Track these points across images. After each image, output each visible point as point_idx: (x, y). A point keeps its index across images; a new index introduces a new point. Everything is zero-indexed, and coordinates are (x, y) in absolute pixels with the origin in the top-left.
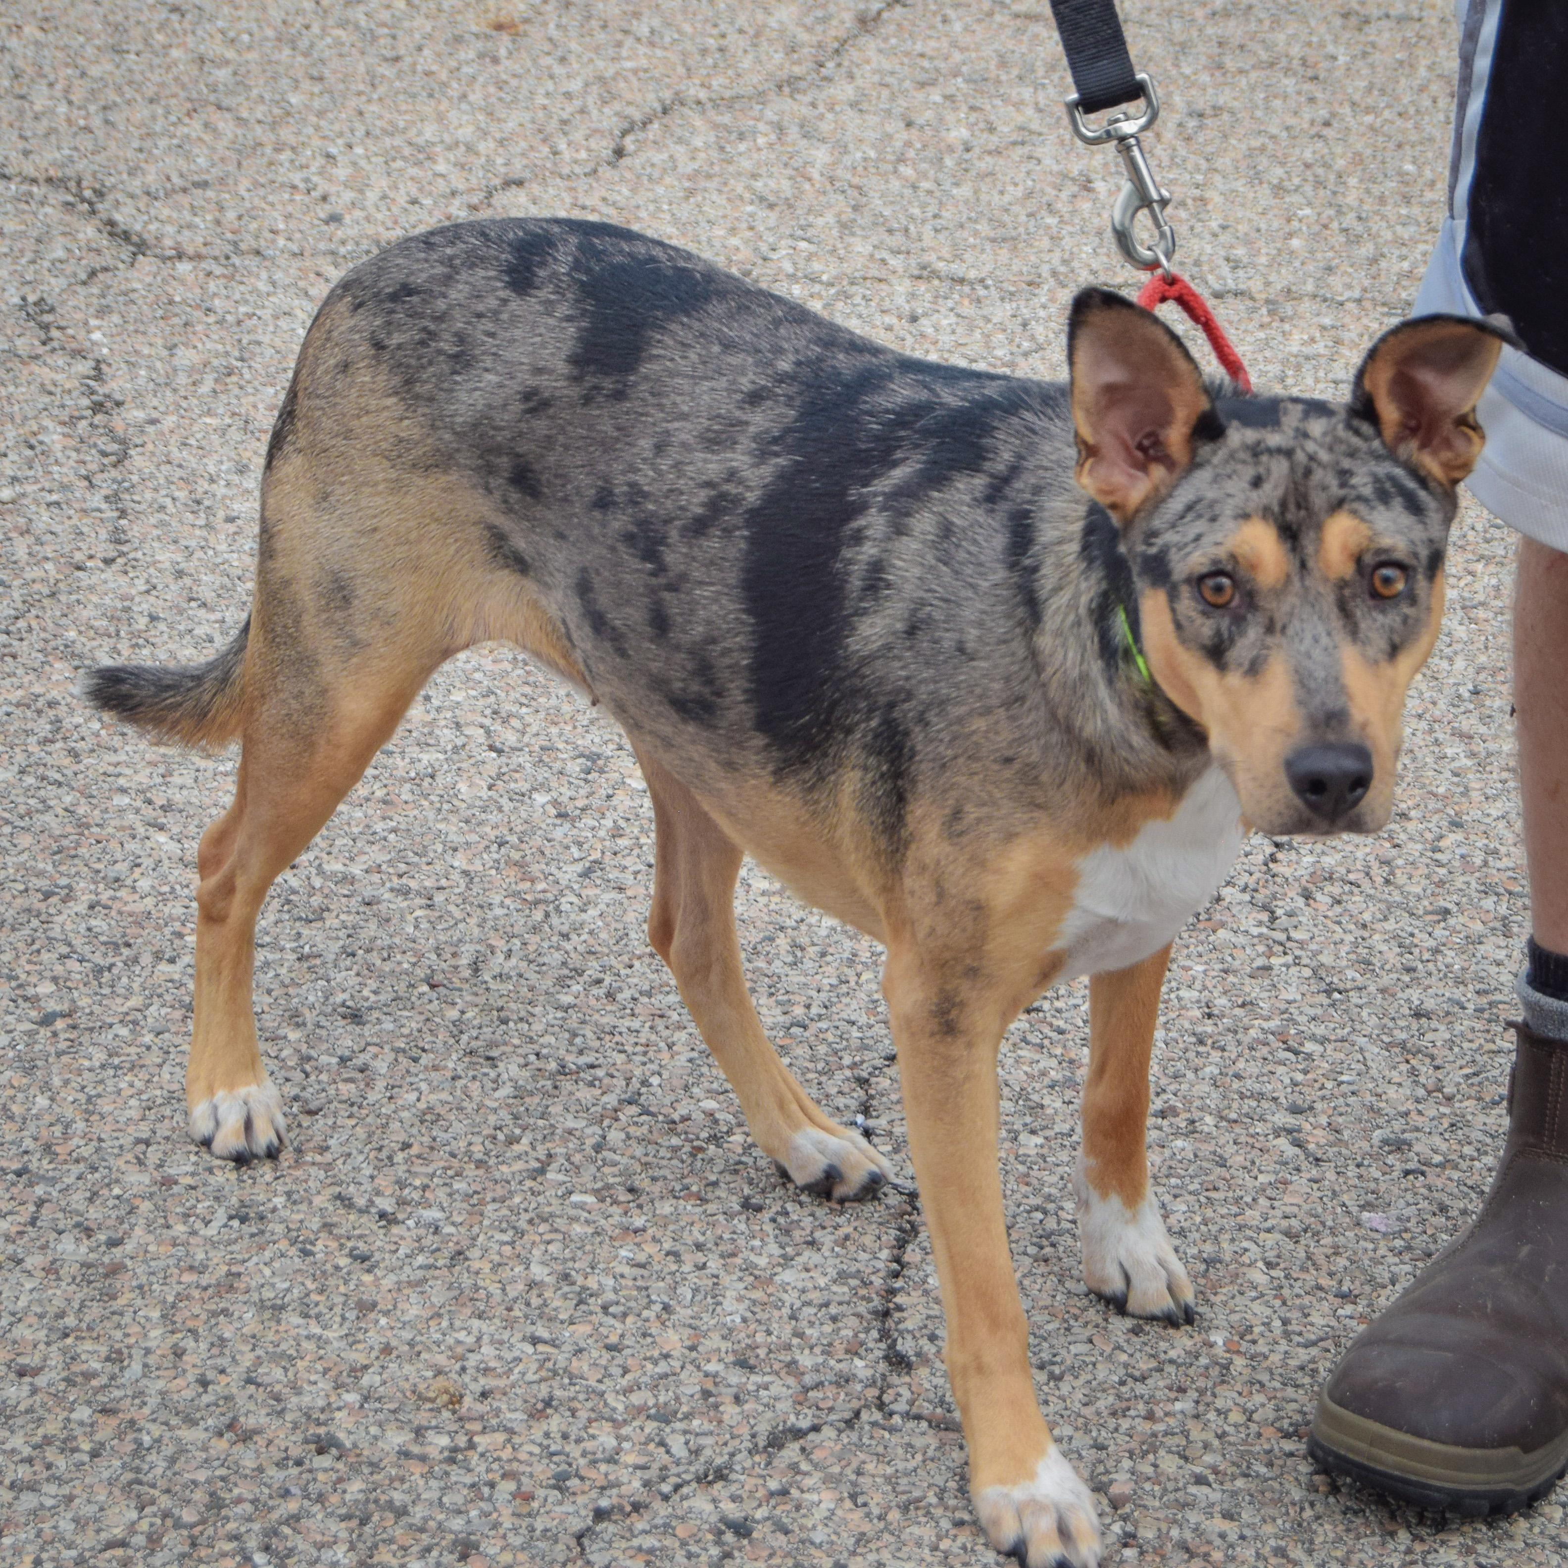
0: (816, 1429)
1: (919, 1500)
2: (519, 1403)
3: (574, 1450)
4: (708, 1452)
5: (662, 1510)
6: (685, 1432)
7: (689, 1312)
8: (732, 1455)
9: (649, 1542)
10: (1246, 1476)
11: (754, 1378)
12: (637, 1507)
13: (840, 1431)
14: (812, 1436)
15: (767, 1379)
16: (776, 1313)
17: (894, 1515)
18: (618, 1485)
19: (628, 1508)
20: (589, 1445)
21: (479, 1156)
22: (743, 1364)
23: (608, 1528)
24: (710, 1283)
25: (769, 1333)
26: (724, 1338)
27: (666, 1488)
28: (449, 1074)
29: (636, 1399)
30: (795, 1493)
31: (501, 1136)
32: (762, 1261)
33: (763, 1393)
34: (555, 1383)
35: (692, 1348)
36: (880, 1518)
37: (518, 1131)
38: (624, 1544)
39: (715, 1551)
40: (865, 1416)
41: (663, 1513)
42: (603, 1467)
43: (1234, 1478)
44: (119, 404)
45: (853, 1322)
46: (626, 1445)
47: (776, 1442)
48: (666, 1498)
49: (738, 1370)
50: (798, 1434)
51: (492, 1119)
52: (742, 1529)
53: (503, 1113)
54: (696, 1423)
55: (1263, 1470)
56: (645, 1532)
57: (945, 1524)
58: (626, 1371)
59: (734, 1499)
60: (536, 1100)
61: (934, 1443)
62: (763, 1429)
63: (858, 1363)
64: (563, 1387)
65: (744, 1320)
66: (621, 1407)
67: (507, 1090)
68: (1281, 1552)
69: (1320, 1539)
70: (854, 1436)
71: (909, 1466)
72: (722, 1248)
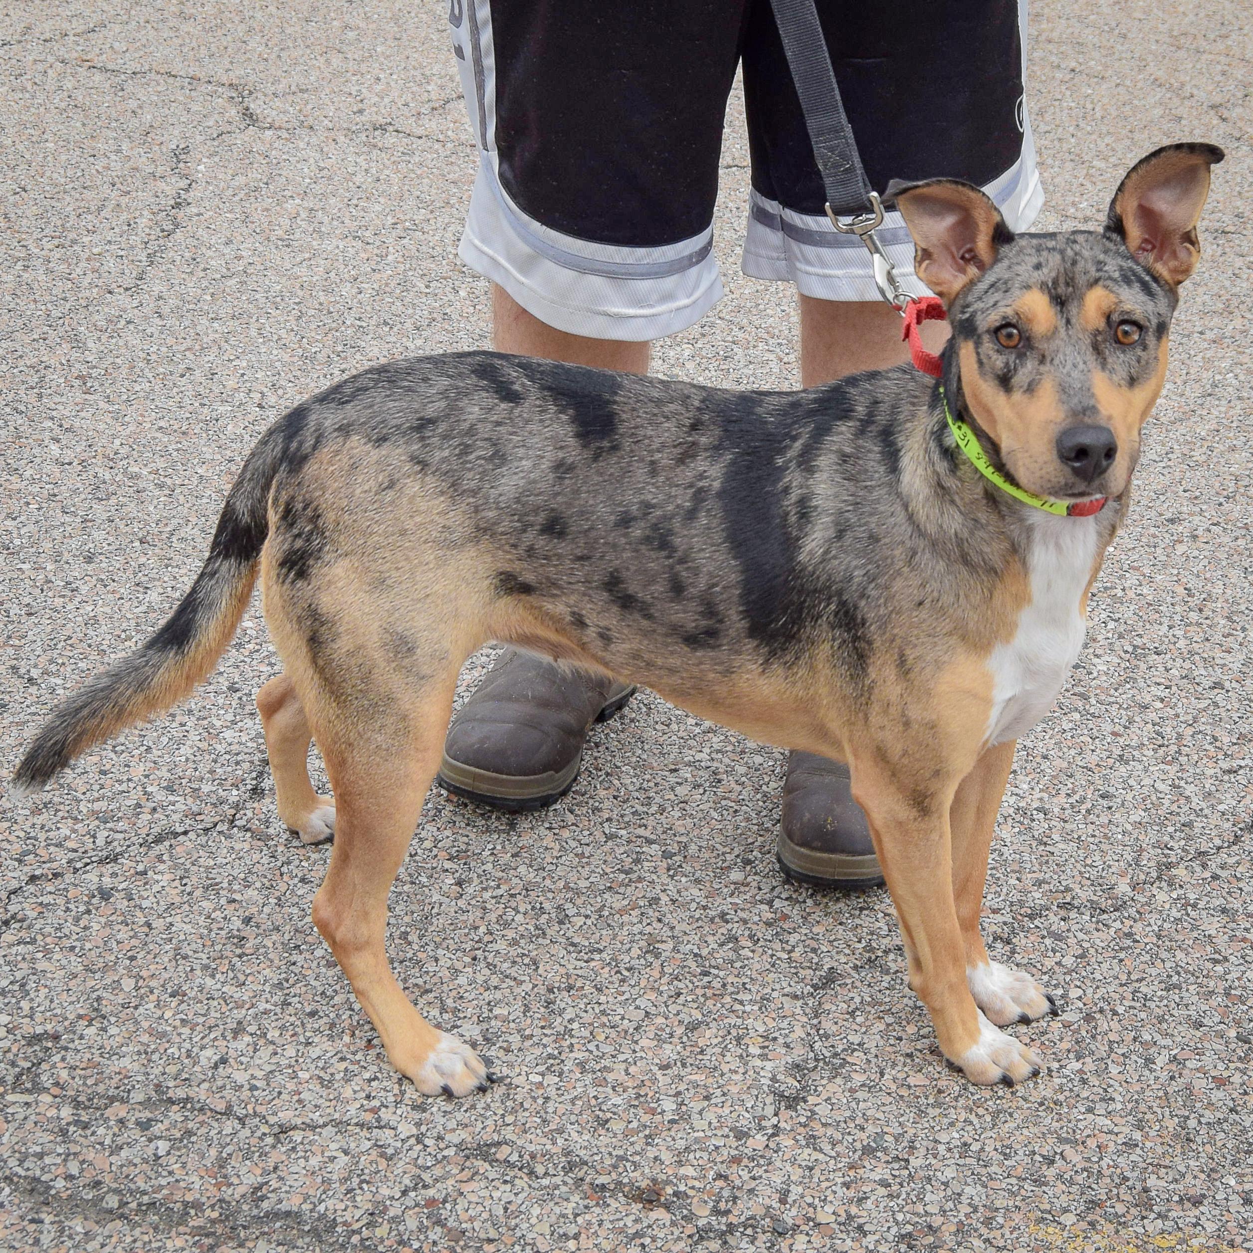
0: (185, 833)
1: (217, 884)
2: (29, 804)
3: (42, 836)
4: (115, 843)
5: (69, 878)
6: (111, 830)
7: (160, 753)
8: (129, 846)
9: (47, 899)
10: (412, 883)
11: (171, 798)
12: (56, 875)
13: (198, 836)
14: (181, 838)
15: (178, 799)
16: (207, 757)
17: (198, 893)
18: (51, 861)
19: (50, 877)
20: (51, 834)
21: (104, 647)
22: (170, 789)
23: (32, 888)
24: (181, 735)
25: (196, 769)
26: (169, 771)
27: (79, 865)
28: (118, 596)
29: (97, 806)
30: (150, 873)
31: (123, 636)
32: (218, 724)
33: (171, 807)
34: (57, 793)
35: (147, 776)
36: (189, 894)
37: (133, 634)
38: (35, 900)
39: (82, 908)
40: (218, 828)
41: (68, 881)
42: (52, 849)
43: (405, 883)
44: (189, 204)
45: (246, 766)
46: (73, 836)
47: (159, 840)
48: (76, 870)
49: (165, 792)
50: (176, 835)
51: (124, 626)
52: (105, 895)
53: (133, 623)
54: (121, 824)
55: (424, 880)
56: (50, 893)
57: (223, 901)
58: (102, 787)
59: (114, 875)
60: (155, 615)
61: (247, 846)
62: (156, 830)
63: (235, 792)
64: (61, 796)
65: (187, 760)
66: (85, 811)
67: (143, 608)
68: (404, 936)
69: (431, 929)
70: (204, 839)
71: (225, 861)
72: (201, 714)
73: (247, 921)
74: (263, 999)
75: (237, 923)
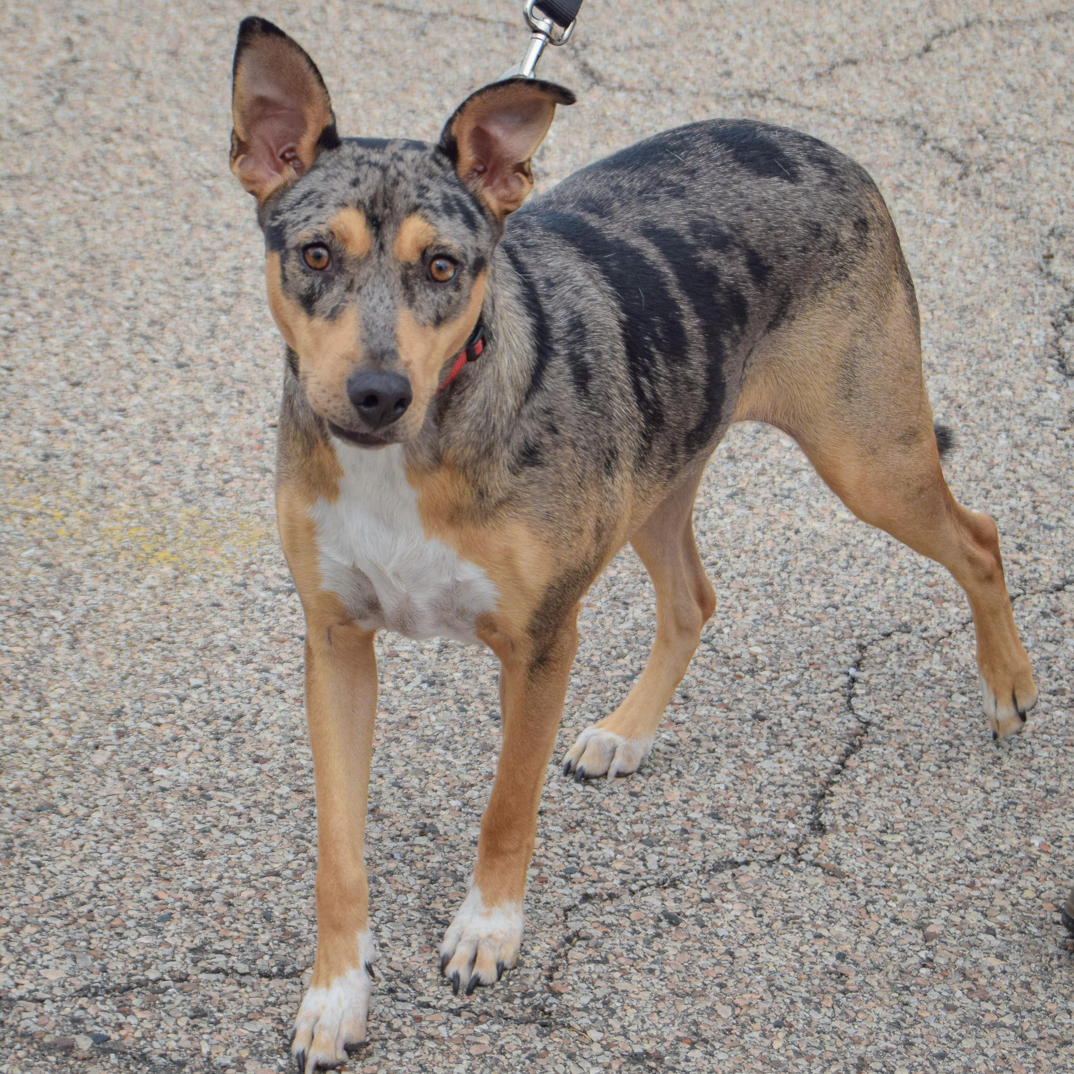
0: (747, 863)
1: (797, 918)
2: (560, 821)
3: (584, 855)
4: (670, 868)
5: (627, 899)
6: (660, 854)
7: (692, 778)
8: (685, 872)
9: (610, 919)
10: (1022, 932)
11: (720, 826)
12: (611, 897)
13: (762, 867)
14: (743, 868)
15: (727, 827)
16: (749, 787)
17: (778, 925)
18: (603, 880)
19: (605, 897)
20: (595, 854)
21: (595, 663)
22: (716, 816)
23: (588, 907)
24: (713, 762)
25: (740, 798)
26: (709, 798)
27: (634, 887)
28: (595, 610)
29: (637, 828)
30: (718, 902)
31: (614, 653)
32: (752, 753)
33: (721, 836)
34: (588, 812)
35: (685, 802)
36: (767, 925)
37: (625, 651)
38: (594, 919)
39: (651, 931)
40: (783, 860)
41: (627, 903)
42: (599, 868)
43: (1013, 932)
44: (546, 175)
45: (798, 799)
46: (619, 857)
47: (718, 868)
48: (633, 893)
49: (710, 820)
50: (735, 864)
51: (612, 642)
52: (674, 920)
53: (621, 639)
54: (670, 849)
55: (1034, 930)
56: (610, 913)
57: (809, 936)
58: (637, 809)
59: (677, 900)
60: (645, 633)
61: (821, 883)
62: (712, 858)
63: (791, 825)
64: (593, 815)
65: (727, 788)
66: (625, 833)
67: (629, 624)
68: (1026, 985)
69: (1056, 980)
70: (770, 871)
71: (800, 895)
72: (730, 741)
73: (842, 957)
74: (881, 1036)
75: (831, 960)
